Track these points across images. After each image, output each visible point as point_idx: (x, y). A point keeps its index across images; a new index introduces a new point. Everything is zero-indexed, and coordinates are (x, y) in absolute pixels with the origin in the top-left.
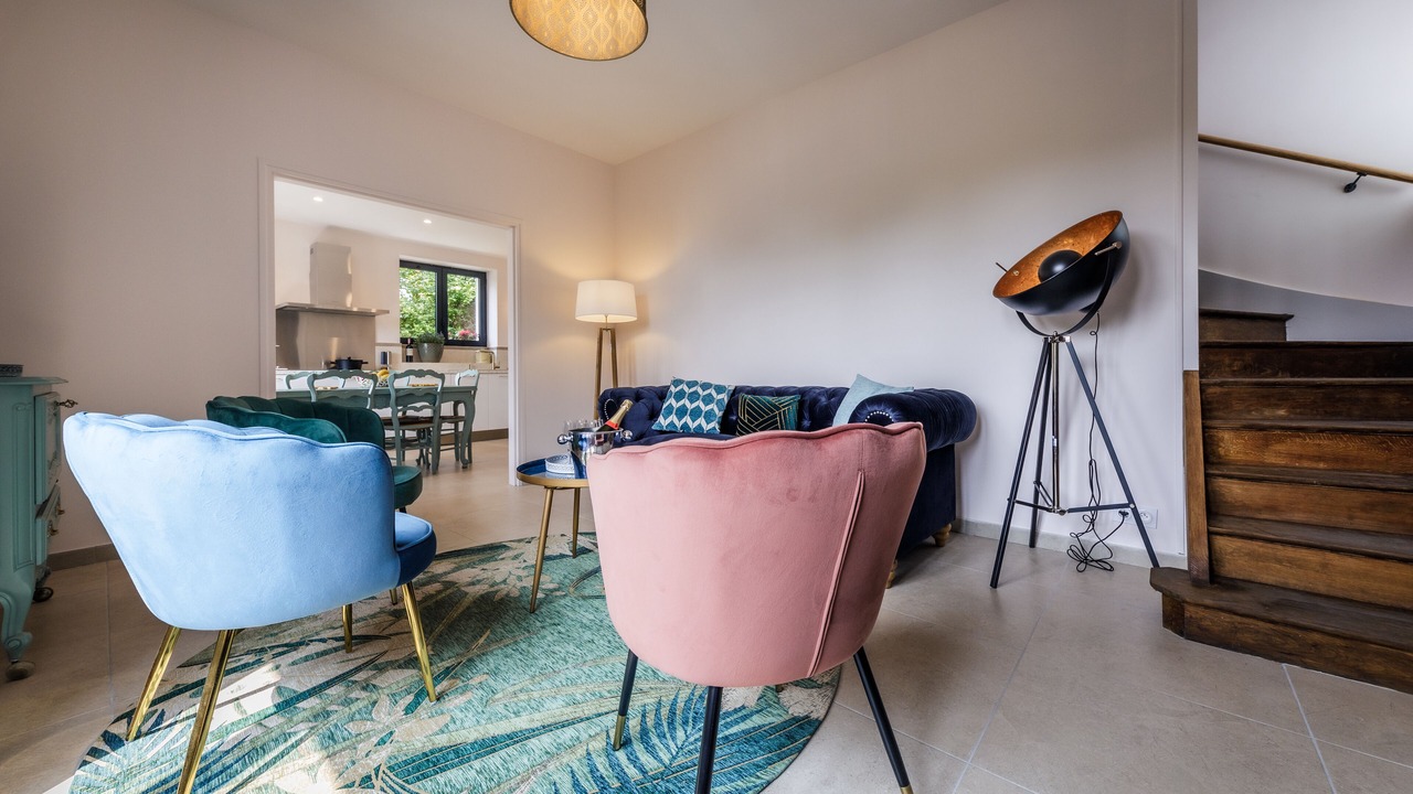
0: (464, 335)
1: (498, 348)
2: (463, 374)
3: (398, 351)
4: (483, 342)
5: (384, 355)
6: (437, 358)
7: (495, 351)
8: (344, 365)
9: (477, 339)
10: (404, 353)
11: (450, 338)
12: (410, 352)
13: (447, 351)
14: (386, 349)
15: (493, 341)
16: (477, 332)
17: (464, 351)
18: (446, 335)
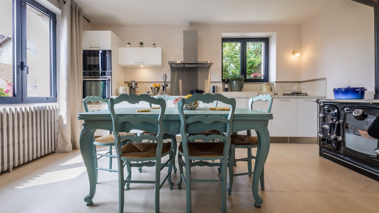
0: (255, 76)
1: (276, 82)
2: (255, 99)
3: (220, 85)
4: (266, 79)
5: (214, 87)
6: (240, 89)
7: (275, 84)
8: (194, 92)
9: (263, 78)
10: (224, 87)
11: (248, 78)
12: (226, 86)
13: (246, 86)
14: (215, 85)
15: (273, 78)
16: (263, 74)
17: (255, 85)
18: (245, 77)
